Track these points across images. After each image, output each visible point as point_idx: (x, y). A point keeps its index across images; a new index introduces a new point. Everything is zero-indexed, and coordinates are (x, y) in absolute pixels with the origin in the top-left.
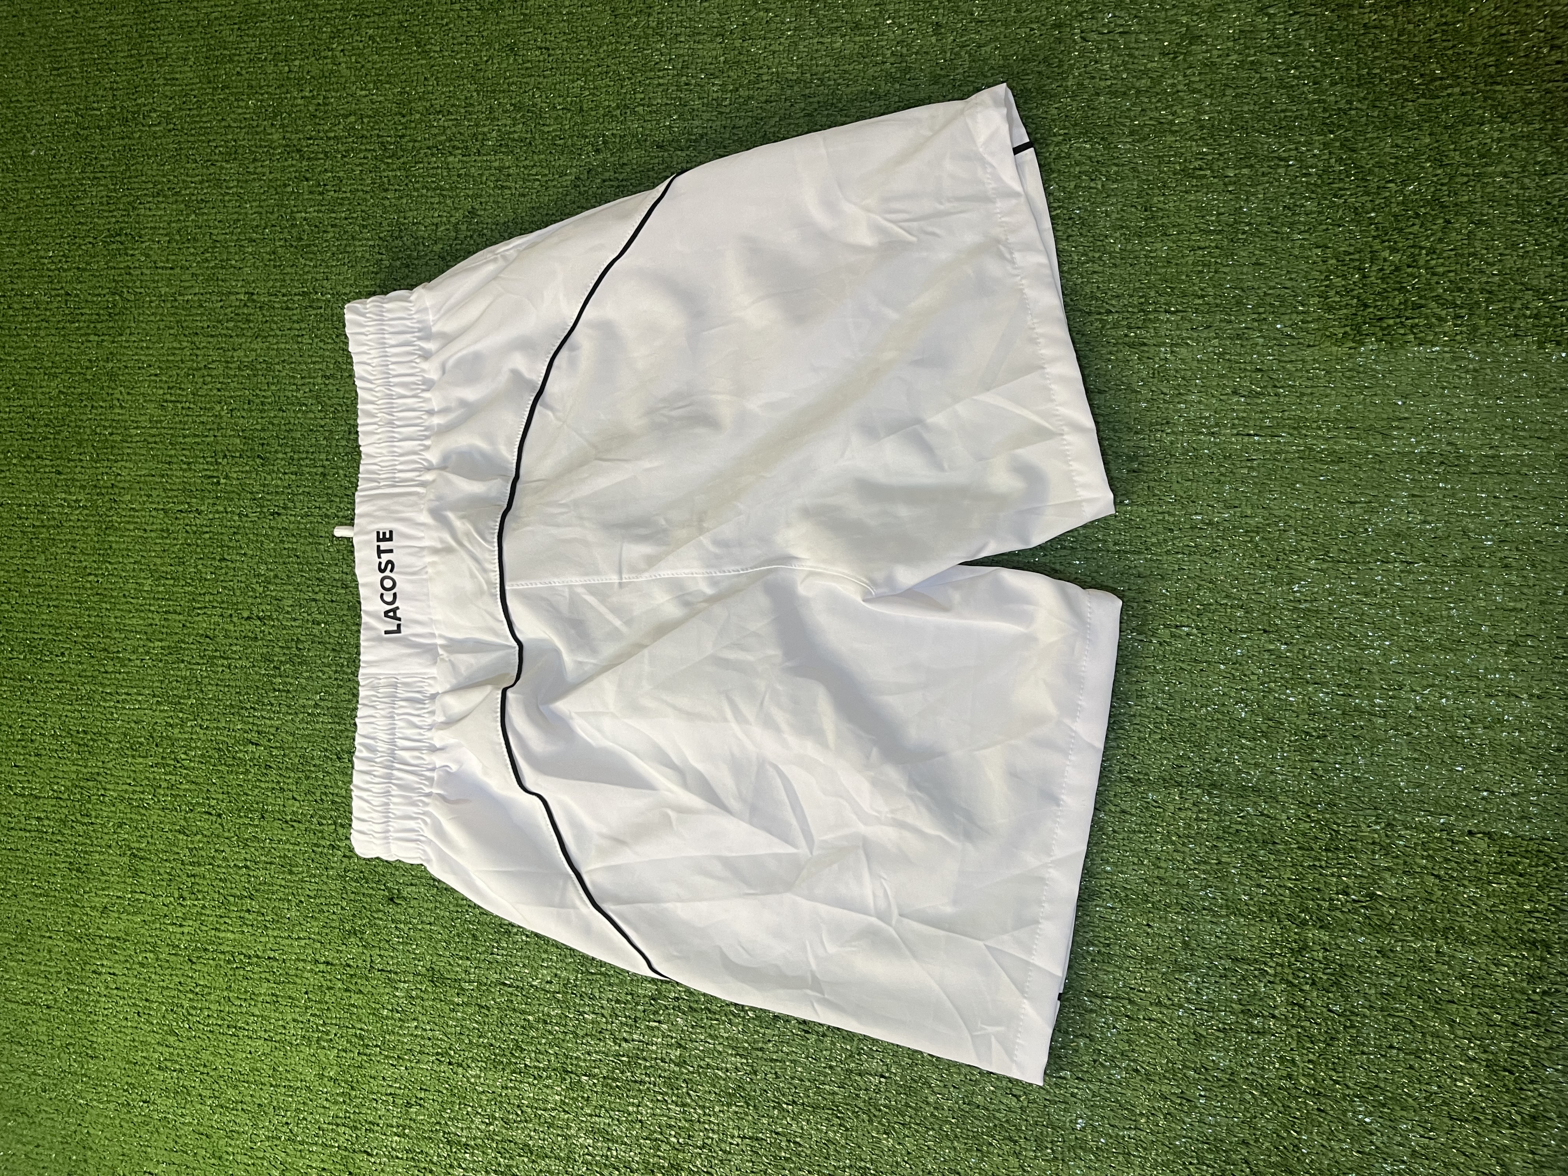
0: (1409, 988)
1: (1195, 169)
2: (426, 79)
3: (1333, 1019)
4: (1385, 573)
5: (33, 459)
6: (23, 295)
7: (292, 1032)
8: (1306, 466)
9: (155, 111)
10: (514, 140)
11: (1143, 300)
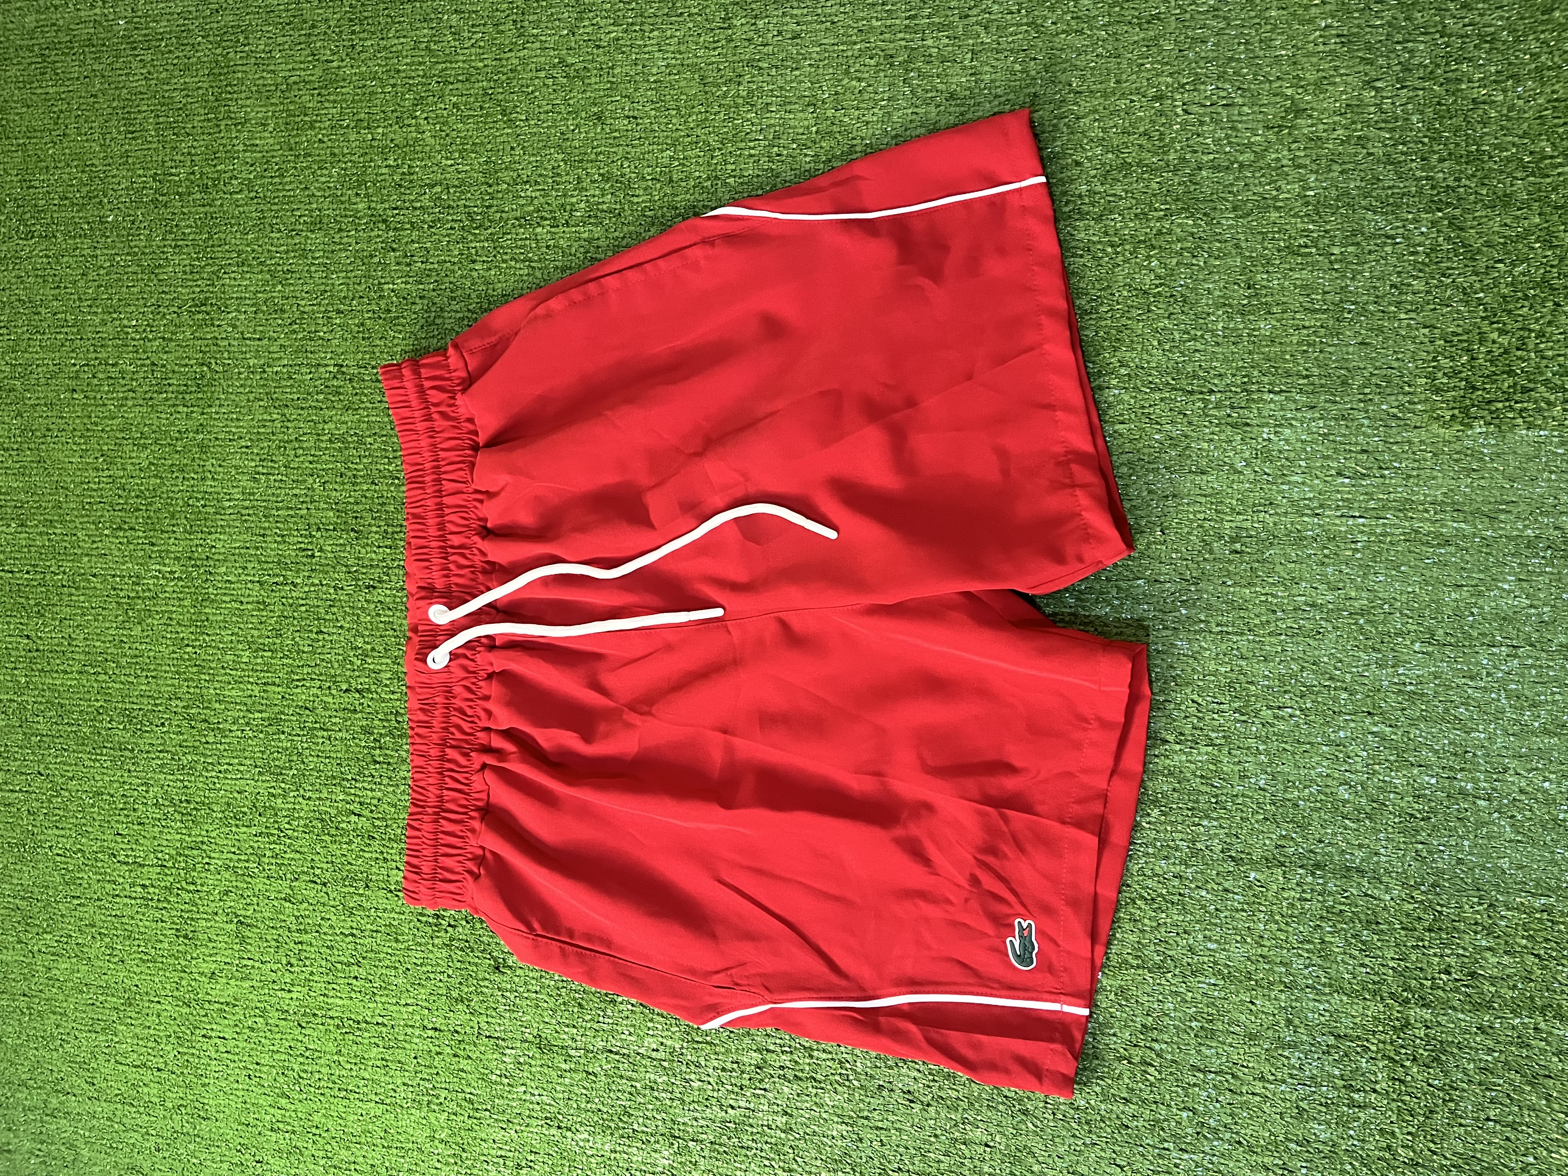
0: (1506, 1063)
1: (1300, 246)
2: (512, 148)
3: (1433, 1094)
4: (1491, 657)
5: (125, 530)
6: (107, 364)
7: (403, 1095)
8: (1412, 549)
9: (236, 178)
10: (603, 211)
11: (1246, 380)
